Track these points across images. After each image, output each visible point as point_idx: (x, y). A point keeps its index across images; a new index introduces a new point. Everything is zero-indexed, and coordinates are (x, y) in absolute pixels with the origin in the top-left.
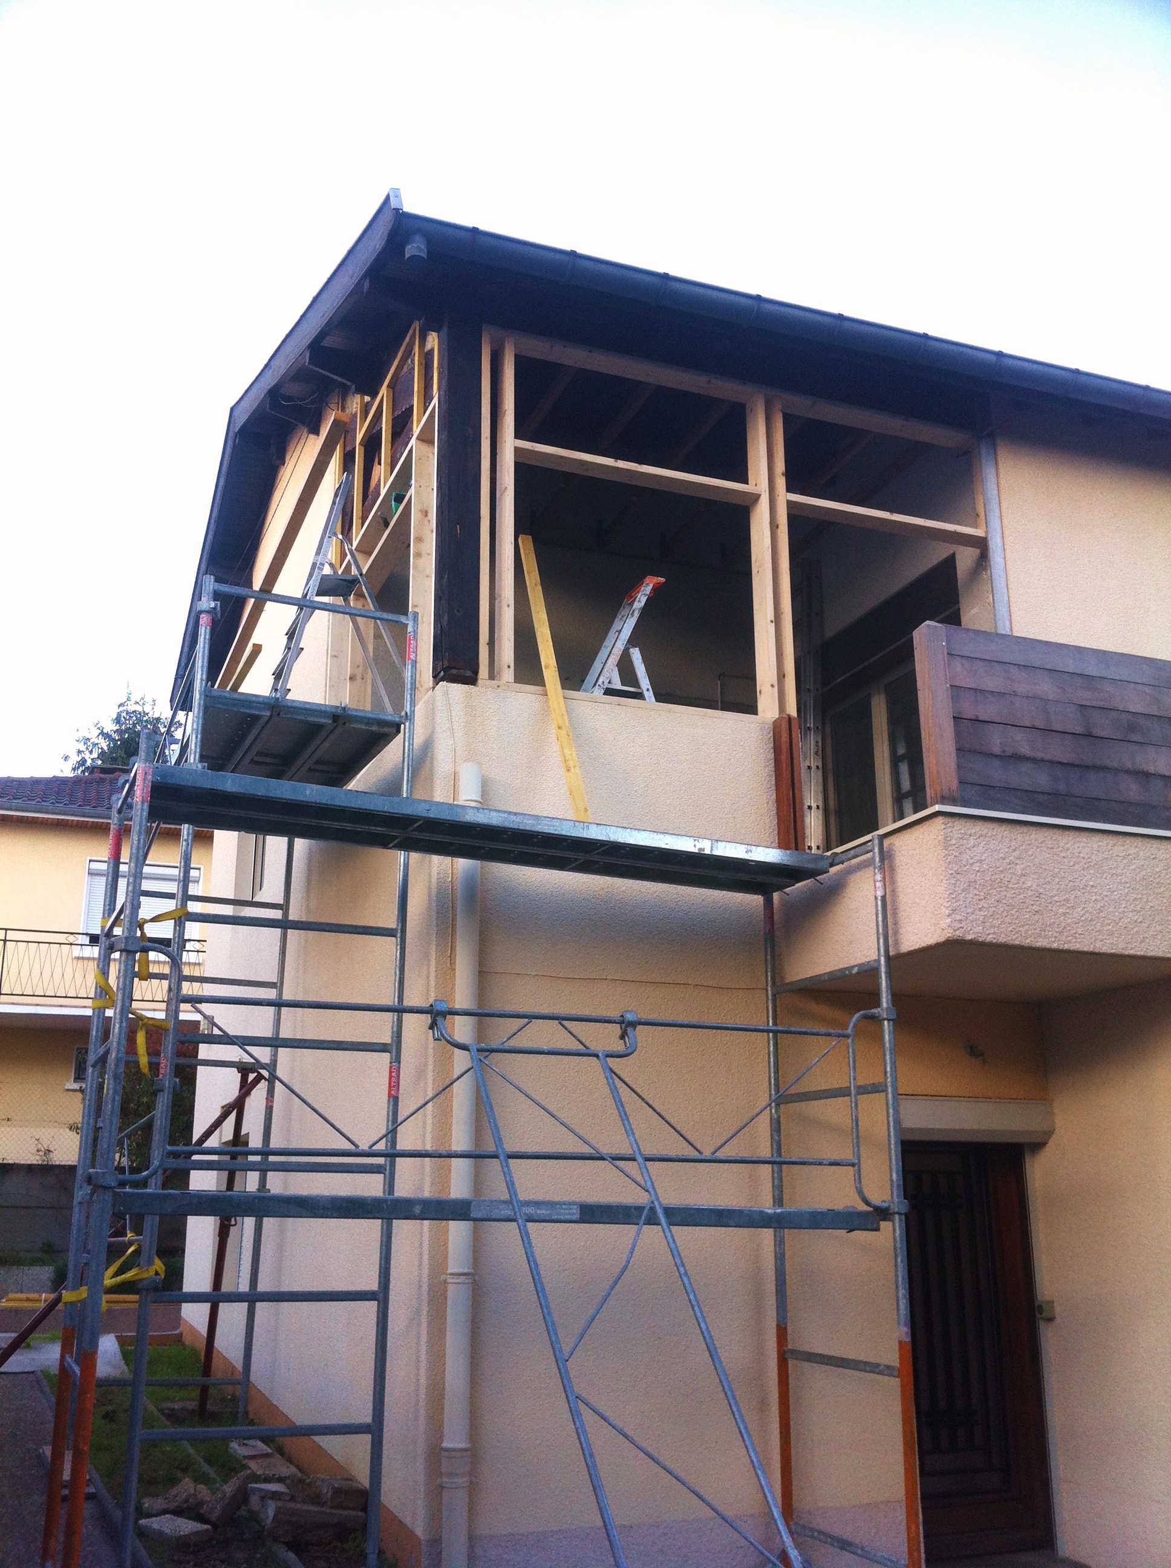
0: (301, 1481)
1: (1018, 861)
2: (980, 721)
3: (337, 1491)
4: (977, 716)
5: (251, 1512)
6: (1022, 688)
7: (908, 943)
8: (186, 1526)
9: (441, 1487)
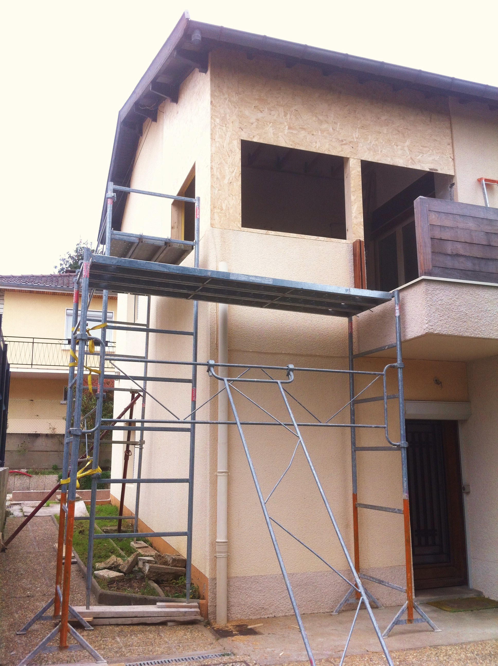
0: (159, 556)
1: (457, 300)
2: (443, 240)
3: (174, 560)
4: (441, 237)
5: (139, 568)
6: (461, 225)
7: (409, 336)
8: (113, 574)
9: (216, 557)
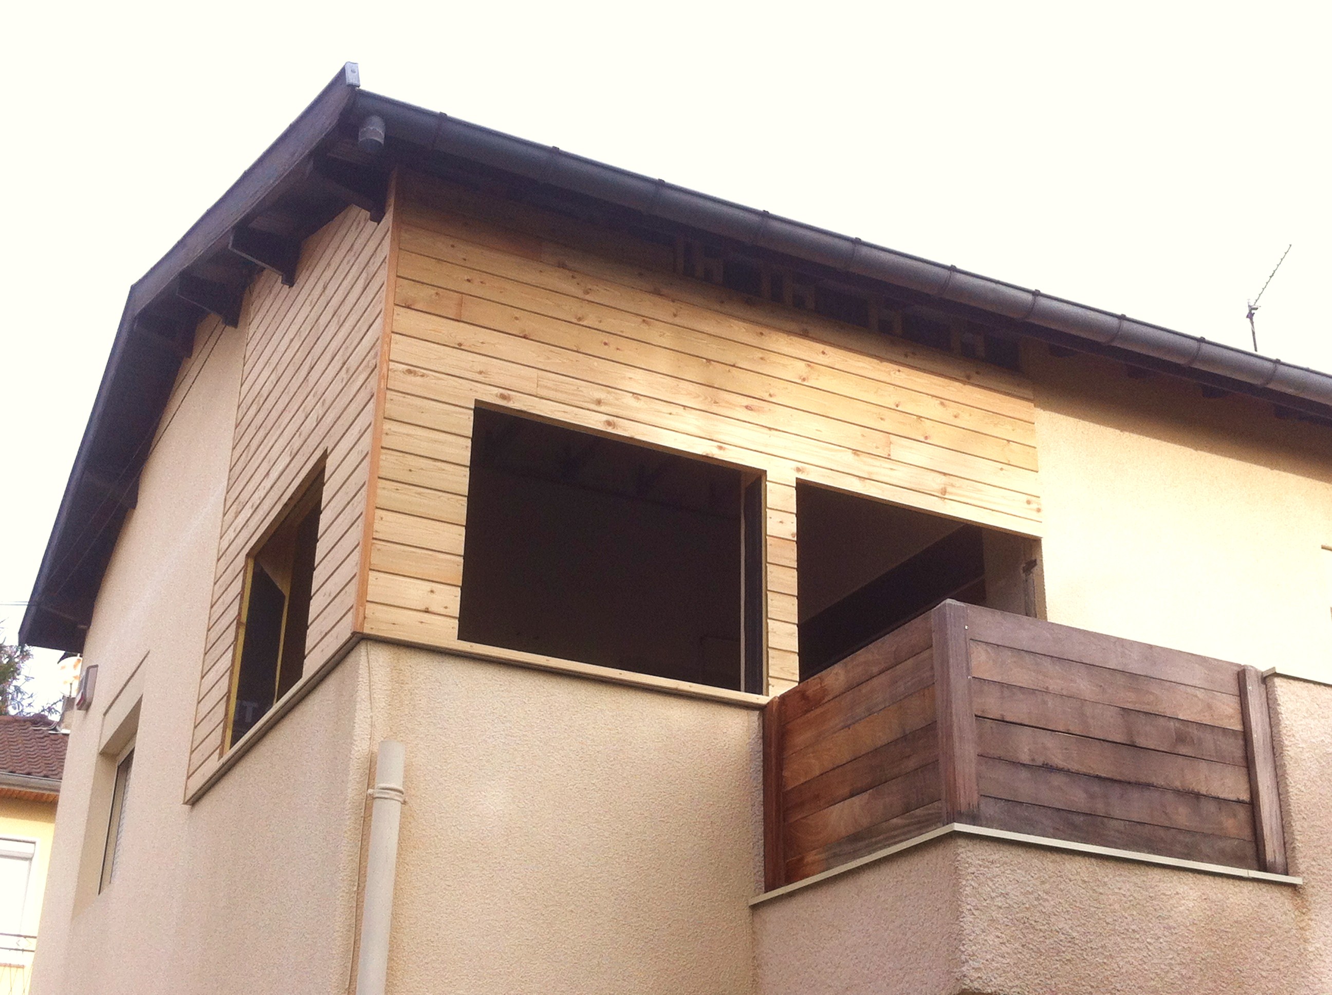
1: (1047, 897)
2: (1007, 722)
4: (1002, 716)
6: (1055, 685)
